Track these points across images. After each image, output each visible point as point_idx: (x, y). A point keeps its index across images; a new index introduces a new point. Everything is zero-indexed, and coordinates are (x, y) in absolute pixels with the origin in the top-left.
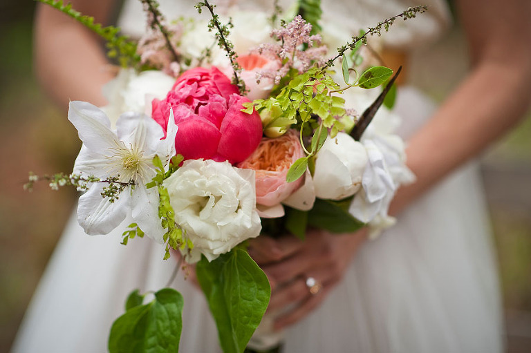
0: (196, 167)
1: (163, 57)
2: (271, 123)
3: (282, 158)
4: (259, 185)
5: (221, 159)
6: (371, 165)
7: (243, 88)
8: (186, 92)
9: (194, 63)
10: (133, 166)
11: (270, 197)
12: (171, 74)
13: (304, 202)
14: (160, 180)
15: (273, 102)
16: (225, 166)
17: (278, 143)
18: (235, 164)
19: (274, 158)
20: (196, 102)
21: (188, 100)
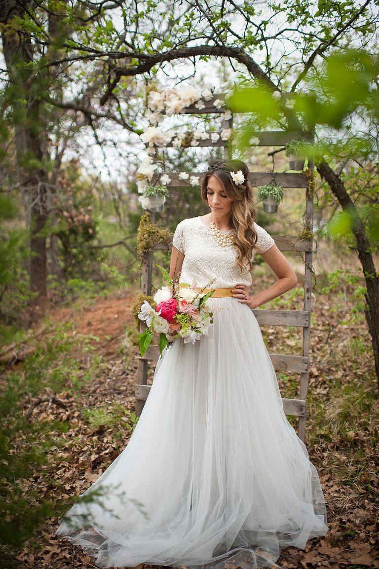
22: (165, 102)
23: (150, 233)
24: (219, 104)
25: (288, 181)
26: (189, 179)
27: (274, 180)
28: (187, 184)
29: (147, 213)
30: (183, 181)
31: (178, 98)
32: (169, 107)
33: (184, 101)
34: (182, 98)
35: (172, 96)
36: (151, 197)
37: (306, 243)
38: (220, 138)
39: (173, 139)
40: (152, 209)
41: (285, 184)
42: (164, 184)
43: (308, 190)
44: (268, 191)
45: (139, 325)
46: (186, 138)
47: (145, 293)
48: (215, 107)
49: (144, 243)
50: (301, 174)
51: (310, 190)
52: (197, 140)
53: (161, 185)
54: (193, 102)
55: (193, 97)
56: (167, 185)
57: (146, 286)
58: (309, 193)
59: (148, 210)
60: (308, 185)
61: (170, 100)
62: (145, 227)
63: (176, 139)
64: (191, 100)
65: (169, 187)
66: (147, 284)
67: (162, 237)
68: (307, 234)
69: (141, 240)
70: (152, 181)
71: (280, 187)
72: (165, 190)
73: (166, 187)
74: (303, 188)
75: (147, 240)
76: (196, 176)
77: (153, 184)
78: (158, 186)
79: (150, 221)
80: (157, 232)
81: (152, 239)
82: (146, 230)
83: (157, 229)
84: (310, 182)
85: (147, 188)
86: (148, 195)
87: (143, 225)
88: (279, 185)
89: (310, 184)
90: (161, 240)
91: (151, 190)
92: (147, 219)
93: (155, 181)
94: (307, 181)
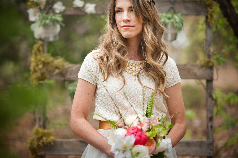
0: (138, 147)
1: (123, 125)
2: (149, 137)
3: (152, 144)
4: (149, 150)
5: (141, 144)
6: (168, 144)
7: (142, 130)
8: (133, 131)
9: (129, 126)
10: (125, 147)
11: (151, 152)
12: (126, 128)
13: (156, 153)
14: (131, 150)
15: (150, 132)
16: (142, 146)
17: (151, 141)
18: (144, 145)
19: (149, 144)
20: (135, 134)
21: (133, 133)
23: (45, 64)
25: (187, 8)
26: (84, 6)
27: (172, 8)
28: (82, 11)
29: (40, 42)
30: (78, 8)
36: (45, 26)
37: (208, 71)
40: (46, 38)
41: (184, 12)
42: (58, 11)
43: (207, 17)
44: (169, 19)
47: (40, 127)
49: (38, 74)
51: (209, 17)
53: (55, 13)
56: (60, 13)
57: (42, 120)
58: (209, 20)
59: (40, 39)
60: (207, 12)
62: (39, 57)
65: (62, 14)
66: (42, 117)
67: (57, 68)
68: (208, 62)
69: (35, 71)
70: (45, 9)
71: (179, 15)
72: (59, 18)
73: (60, 15)
74: (202, 15)
75: (42, 71)
76: (92, 3)
77: (46, 12)
78: (51, 14)
79: (43, 50)
80: (52, 62)
81: (47, 69)
82: (40, 60)
83: (51, 59)
84: (210, 10)
85: (39, 16)
86: (43, 24)
87: (36, 55)
88: (178, 13)
89: (210, 12)
90: (57, 71)
91: (45, 18)
92: (41, 48)
93: (48, 9)
94: (206, 8)
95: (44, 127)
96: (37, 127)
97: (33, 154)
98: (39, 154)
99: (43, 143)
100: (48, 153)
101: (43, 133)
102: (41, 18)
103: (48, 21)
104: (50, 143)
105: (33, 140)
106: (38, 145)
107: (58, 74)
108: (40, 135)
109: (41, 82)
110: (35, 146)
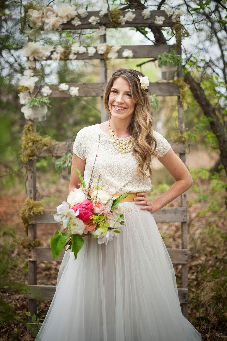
22: (43, 19)
23: (34, 142)
24: (94, 21)
25: (160, 90)
26: (69, 90)
28: (67, 94)
29: (30, 123)
30: (63, 92)
31: (55, 15)
32: (47, 24)
33: (62, 18)
34: (59, 15)
35: (49, 13)
36: (34, 108)
37: (181, 146)
38: (97, 52)
39: (52, 53)
40: (35, 119)
41: (159, 92)
42: (45, 95)
43: (179, 97)
45: (27, 228)
46: (65, 52)
47: (31, 198)
48: (90, 23)
49: (29, 151)
50: (173, 83)
51: (181, 97)
52: (75, 54)
53: (42, 96)
54: (69, 19)
55: (69, 14)
56: (47, 96)
57: (32, 192)
58: (181, 100)
59: (30, 120)
60: (179, 93)
61: (47, 17)
62: (29, 136)
63: (55, 53)
64: (67, 16)
65: (50, 97)
66: (32, 189)
67: (45, 145)
69: (26, 149)
70: (33, 93)
71: (154, 95)
72: (46, 101)
73: (47, 98)
74: (175, 95)
75: (32, 148)
76: (75, 87)
77: (34, 96)
78: (40, 97)
79: (33, 130)
80: (41, 140)
81: (36, 147)
82: (30, 139)
83: (40, 137)
84: (181, 91)
85: (29, 99)
86: (31, 106)
87: (27, 134)
88: (153, 94)
89: (181, 92)
90: (45, 148)
91: (33, 101)
92: (30, 128)
93: (36, 93)
94: (178, 89)
95: (35, 199)
96: (28, 199)
97: (24, 223)
98: (30, 223)
99: (34, 213)
100: (38, 222)
101: (33, 204)
102: (31, 100)
103: (36, 104)
104: (40, 212)
105: (25, 210)
106: (29, 215)
107: (46, 150)
108: (31, 206)
109: (31, 158)
110: (27, 216)
